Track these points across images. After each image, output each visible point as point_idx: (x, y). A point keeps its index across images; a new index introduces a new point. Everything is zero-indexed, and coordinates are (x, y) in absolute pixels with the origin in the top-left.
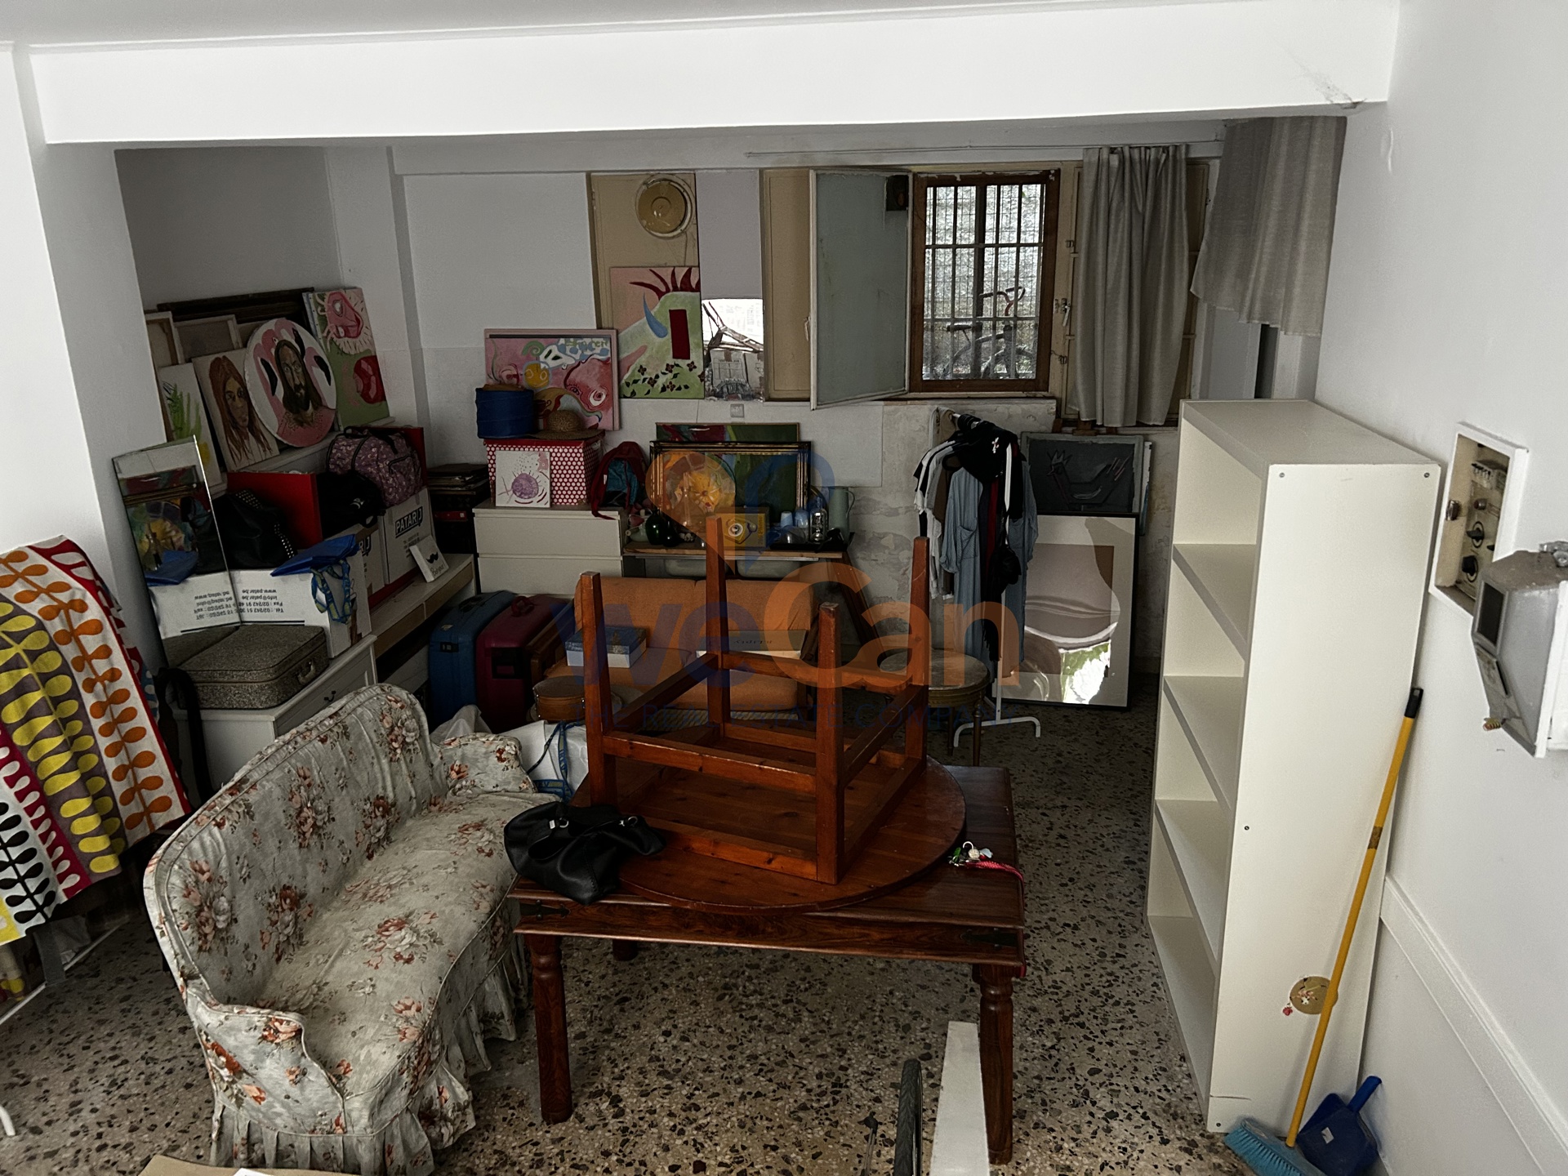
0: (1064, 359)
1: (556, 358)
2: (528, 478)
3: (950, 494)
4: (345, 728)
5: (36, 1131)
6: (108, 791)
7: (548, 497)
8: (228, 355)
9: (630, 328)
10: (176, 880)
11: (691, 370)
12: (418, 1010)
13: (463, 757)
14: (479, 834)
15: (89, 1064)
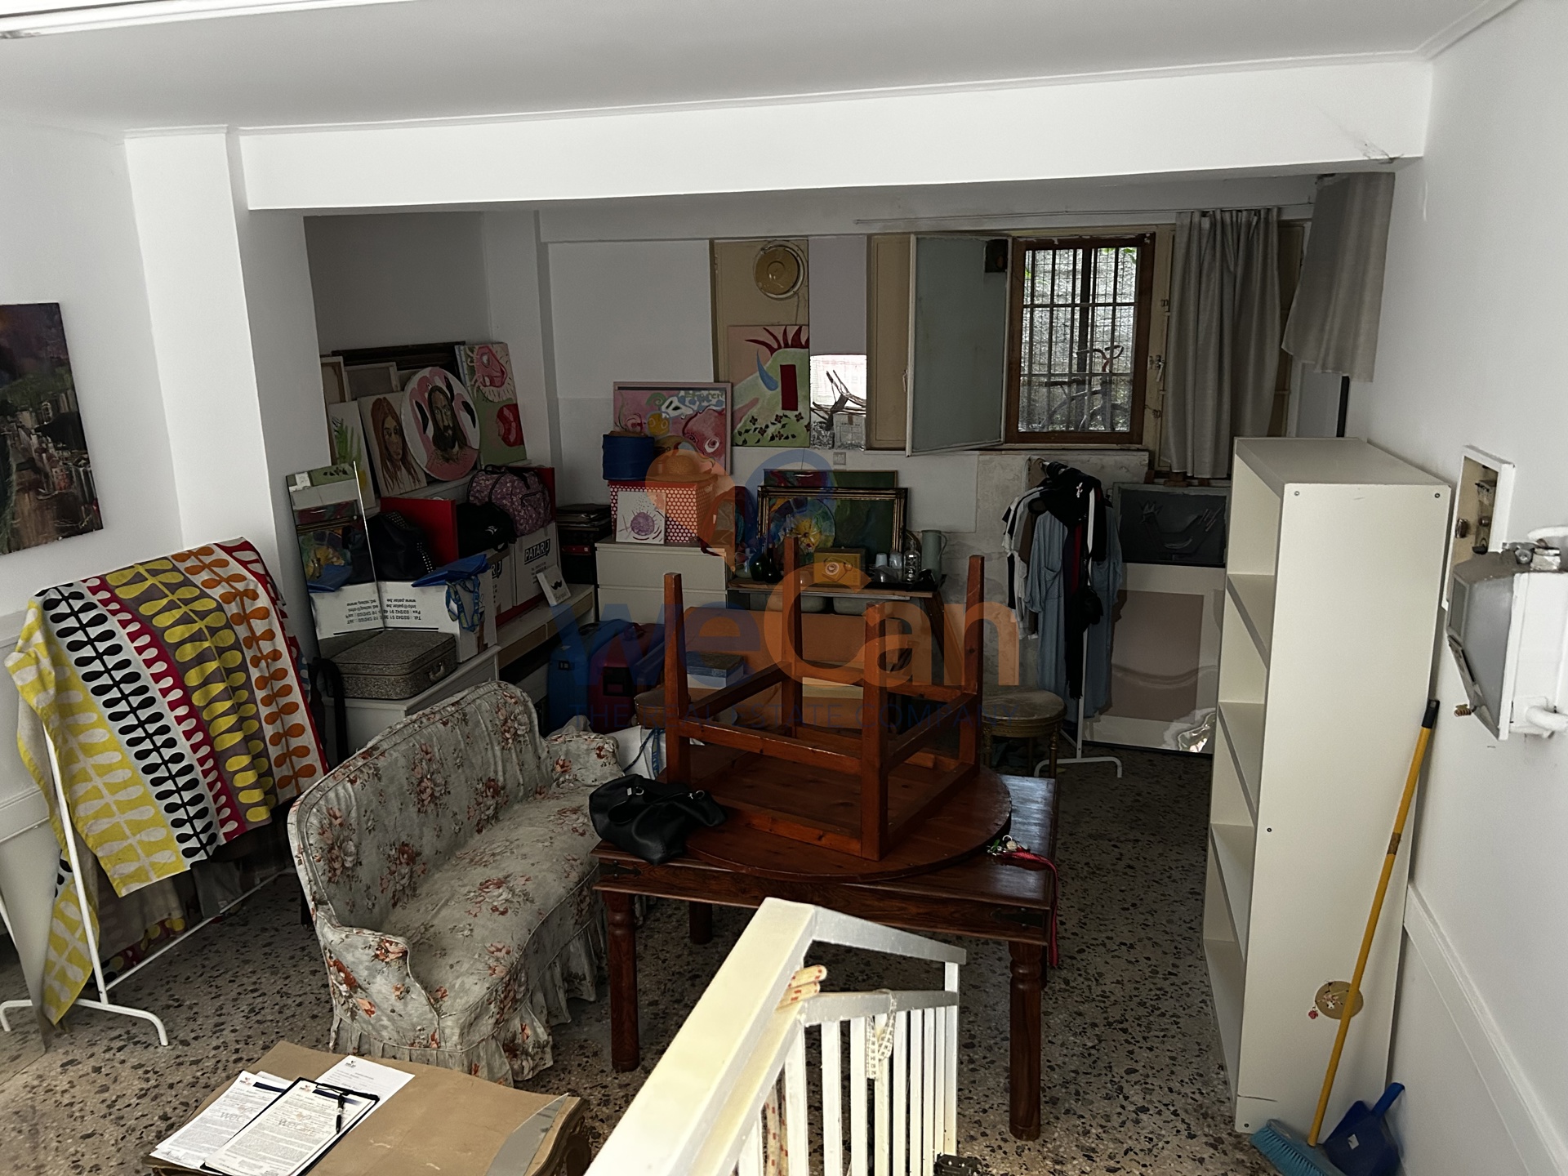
0: (1158, 414)
1: (676, 408)
2: (646, 517)
3: (1035, 536)
4: (465, 715)
5: (185, 1043)
6: (264, 753)
7: (662, 535)
8: (388, 396)
9: (744, 382)
10: (314, 821)
11: (798, 420)
12: (508, 953)
13: (567, 753)
14: (575, 817)
15: (234, 994)
